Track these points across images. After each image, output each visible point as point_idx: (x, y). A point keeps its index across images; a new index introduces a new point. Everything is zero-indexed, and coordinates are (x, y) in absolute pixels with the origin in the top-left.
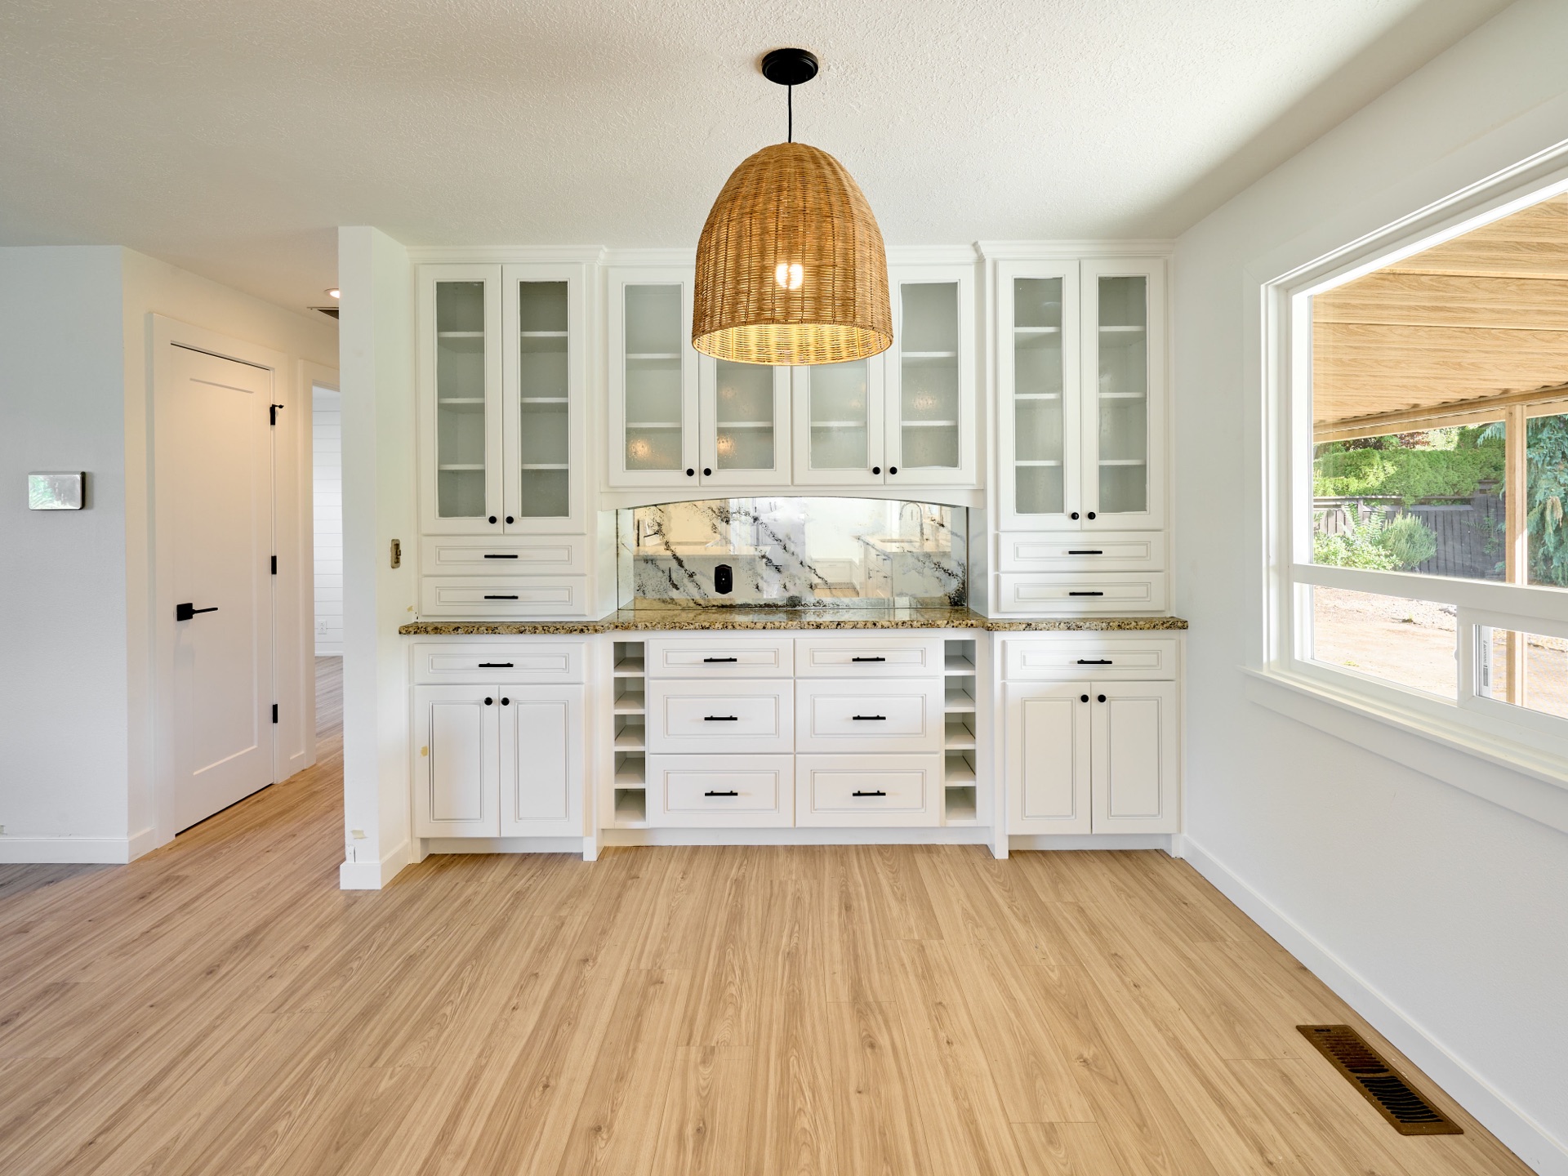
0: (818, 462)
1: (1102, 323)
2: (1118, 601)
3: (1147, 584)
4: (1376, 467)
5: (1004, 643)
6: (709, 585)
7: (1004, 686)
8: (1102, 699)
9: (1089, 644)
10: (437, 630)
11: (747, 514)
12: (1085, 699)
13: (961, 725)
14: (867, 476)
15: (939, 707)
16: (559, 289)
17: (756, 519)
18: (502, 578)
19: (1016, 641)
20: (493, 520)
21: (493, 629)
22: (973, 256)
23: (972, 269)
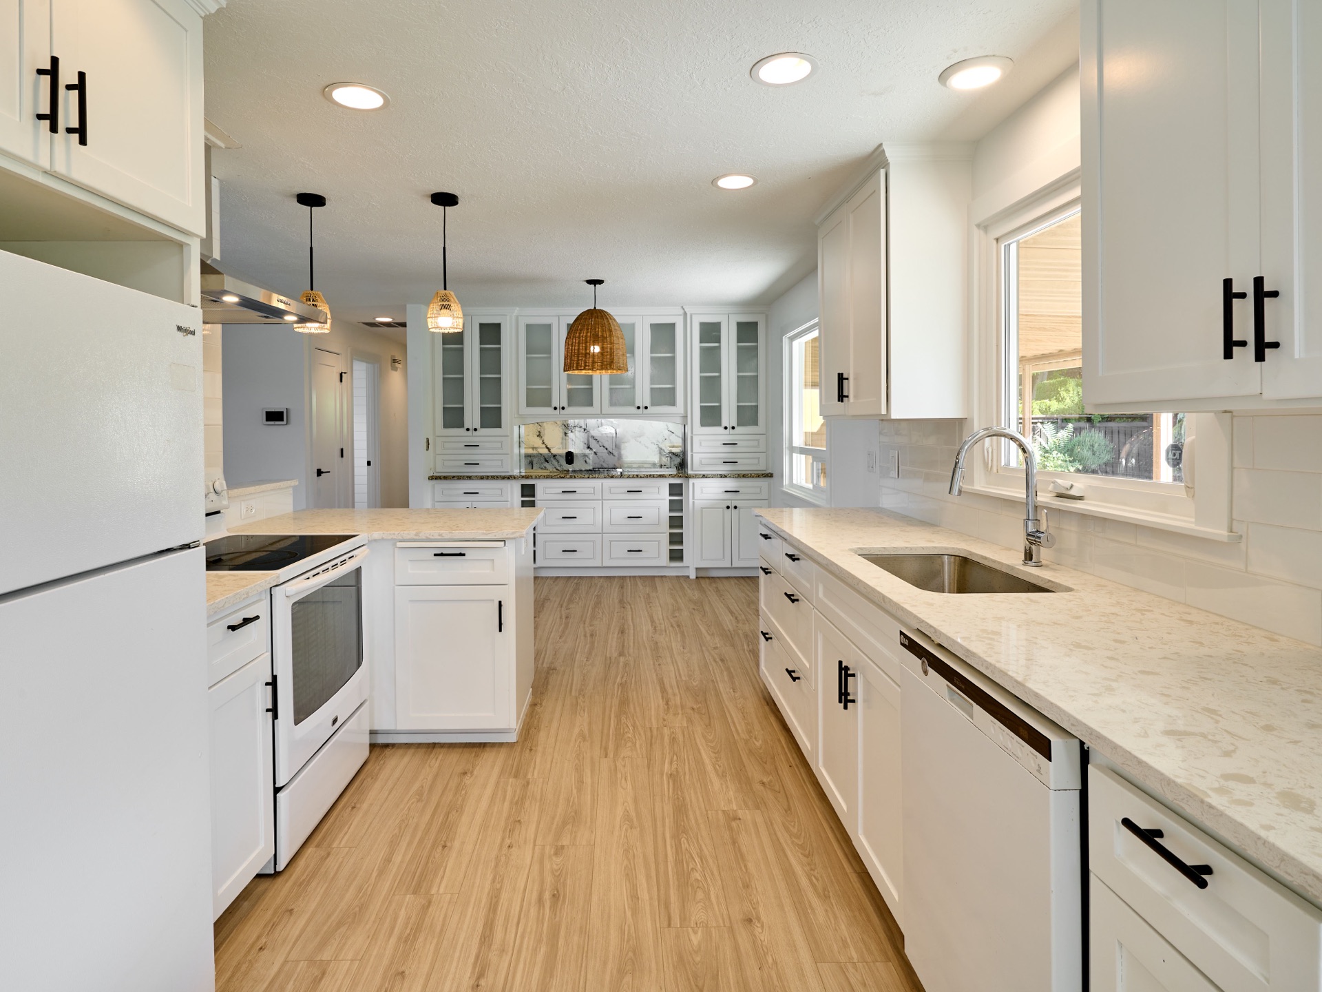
0: (612, 404)
1: (739, 341)
2: (745, 465)
3: (758, 458)
4: (1072, 392)
5: (693, 484)
6: (563, 462)
7: (694, 502)
8: (735, 507)
9: (730, 484)
10: (445, 478)
11: (581, 427)
12: (728, 507)
13: (676, 522)
14: (633, 410)
15: (666, 513)
16: (497, 327)
17: (585, 430)
18: (473, 456)
19: (698, 483)
20: (468, 430)
21: (470, 478)
22: (681, 312)
23: (682, 317)
